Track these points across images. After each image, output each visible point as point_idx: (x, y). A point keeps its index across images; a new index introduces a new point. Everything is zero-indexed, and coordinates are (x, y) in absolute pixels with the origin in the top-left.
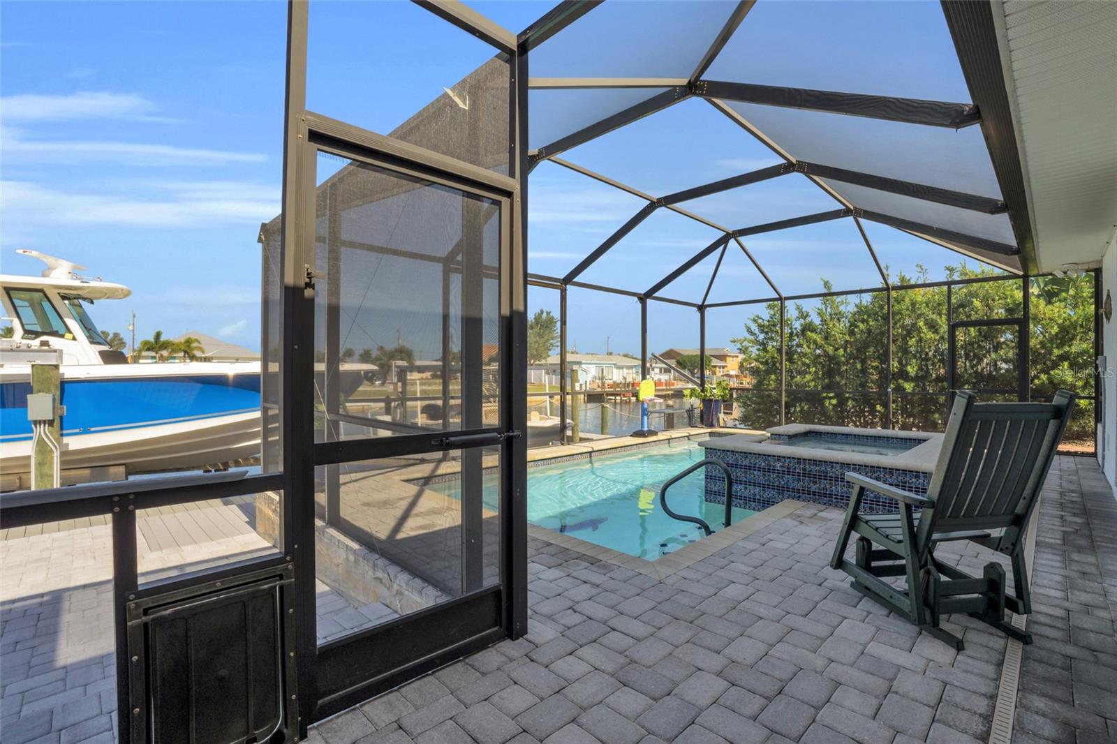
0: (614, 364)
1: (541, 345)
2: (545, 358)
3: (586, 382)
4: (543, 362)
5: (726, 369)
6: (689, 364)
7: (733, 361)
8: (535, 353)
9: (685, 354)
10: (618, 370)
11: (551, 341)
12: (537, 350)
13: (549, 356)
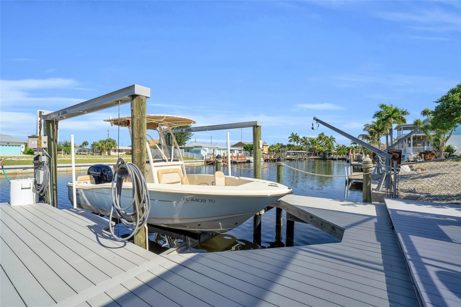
0: (217, 148)
1: (182, 137)
2: (184, 144)
3: (206, 155)
4: (183, 146)
5: (263, 151)
6: (250, 148)
7: (266, 147)
8: (179, 141)
9: (246, 144)
10: (218, 151)
11: (187, 136)
12: (180, 140)
13: (186, 143)
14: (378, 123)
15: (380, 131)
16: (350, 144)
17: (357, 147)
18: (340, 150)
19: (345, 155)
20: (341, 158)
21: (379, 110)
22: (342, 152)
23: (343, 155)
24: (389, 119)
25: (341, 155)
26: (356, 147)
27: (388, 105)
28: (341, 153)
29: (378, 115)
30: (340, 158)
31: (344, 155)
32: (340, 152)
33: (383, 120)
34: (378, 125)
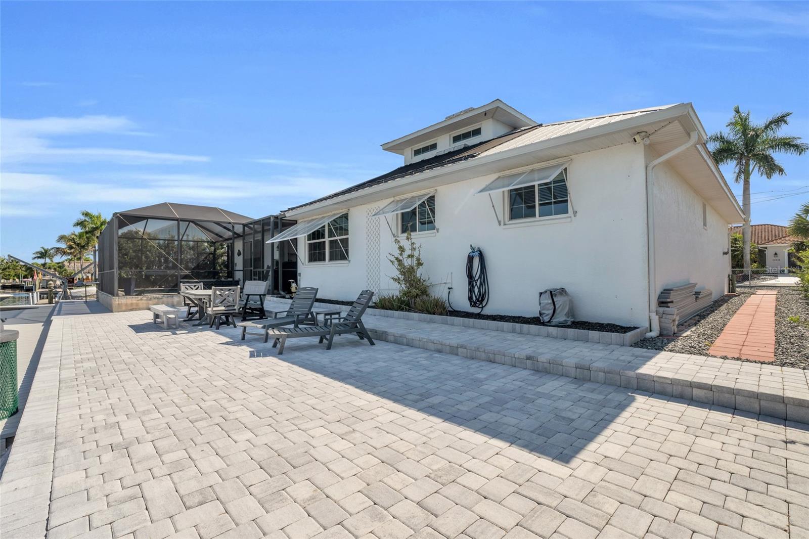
14: (80, 236)
15: (83, 247)
16: (31, 259)
17: (47, 266)
18: (8, 270)
19: (19, 278)
20: (10, 284)
21: (83, 218)
22: (12, 273)
23: (15, 278)
24: (96, 232)
25: (9, 279)
26: (44, 265)
27: (94, 213)
28: (9, 275)
29: (81, 224)
30: (7, 284)
31: (17, 280)
32: (7, 273)
33: (87, 233)
34: (80, 238)
